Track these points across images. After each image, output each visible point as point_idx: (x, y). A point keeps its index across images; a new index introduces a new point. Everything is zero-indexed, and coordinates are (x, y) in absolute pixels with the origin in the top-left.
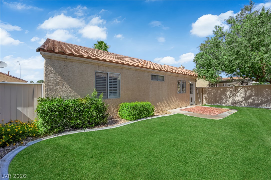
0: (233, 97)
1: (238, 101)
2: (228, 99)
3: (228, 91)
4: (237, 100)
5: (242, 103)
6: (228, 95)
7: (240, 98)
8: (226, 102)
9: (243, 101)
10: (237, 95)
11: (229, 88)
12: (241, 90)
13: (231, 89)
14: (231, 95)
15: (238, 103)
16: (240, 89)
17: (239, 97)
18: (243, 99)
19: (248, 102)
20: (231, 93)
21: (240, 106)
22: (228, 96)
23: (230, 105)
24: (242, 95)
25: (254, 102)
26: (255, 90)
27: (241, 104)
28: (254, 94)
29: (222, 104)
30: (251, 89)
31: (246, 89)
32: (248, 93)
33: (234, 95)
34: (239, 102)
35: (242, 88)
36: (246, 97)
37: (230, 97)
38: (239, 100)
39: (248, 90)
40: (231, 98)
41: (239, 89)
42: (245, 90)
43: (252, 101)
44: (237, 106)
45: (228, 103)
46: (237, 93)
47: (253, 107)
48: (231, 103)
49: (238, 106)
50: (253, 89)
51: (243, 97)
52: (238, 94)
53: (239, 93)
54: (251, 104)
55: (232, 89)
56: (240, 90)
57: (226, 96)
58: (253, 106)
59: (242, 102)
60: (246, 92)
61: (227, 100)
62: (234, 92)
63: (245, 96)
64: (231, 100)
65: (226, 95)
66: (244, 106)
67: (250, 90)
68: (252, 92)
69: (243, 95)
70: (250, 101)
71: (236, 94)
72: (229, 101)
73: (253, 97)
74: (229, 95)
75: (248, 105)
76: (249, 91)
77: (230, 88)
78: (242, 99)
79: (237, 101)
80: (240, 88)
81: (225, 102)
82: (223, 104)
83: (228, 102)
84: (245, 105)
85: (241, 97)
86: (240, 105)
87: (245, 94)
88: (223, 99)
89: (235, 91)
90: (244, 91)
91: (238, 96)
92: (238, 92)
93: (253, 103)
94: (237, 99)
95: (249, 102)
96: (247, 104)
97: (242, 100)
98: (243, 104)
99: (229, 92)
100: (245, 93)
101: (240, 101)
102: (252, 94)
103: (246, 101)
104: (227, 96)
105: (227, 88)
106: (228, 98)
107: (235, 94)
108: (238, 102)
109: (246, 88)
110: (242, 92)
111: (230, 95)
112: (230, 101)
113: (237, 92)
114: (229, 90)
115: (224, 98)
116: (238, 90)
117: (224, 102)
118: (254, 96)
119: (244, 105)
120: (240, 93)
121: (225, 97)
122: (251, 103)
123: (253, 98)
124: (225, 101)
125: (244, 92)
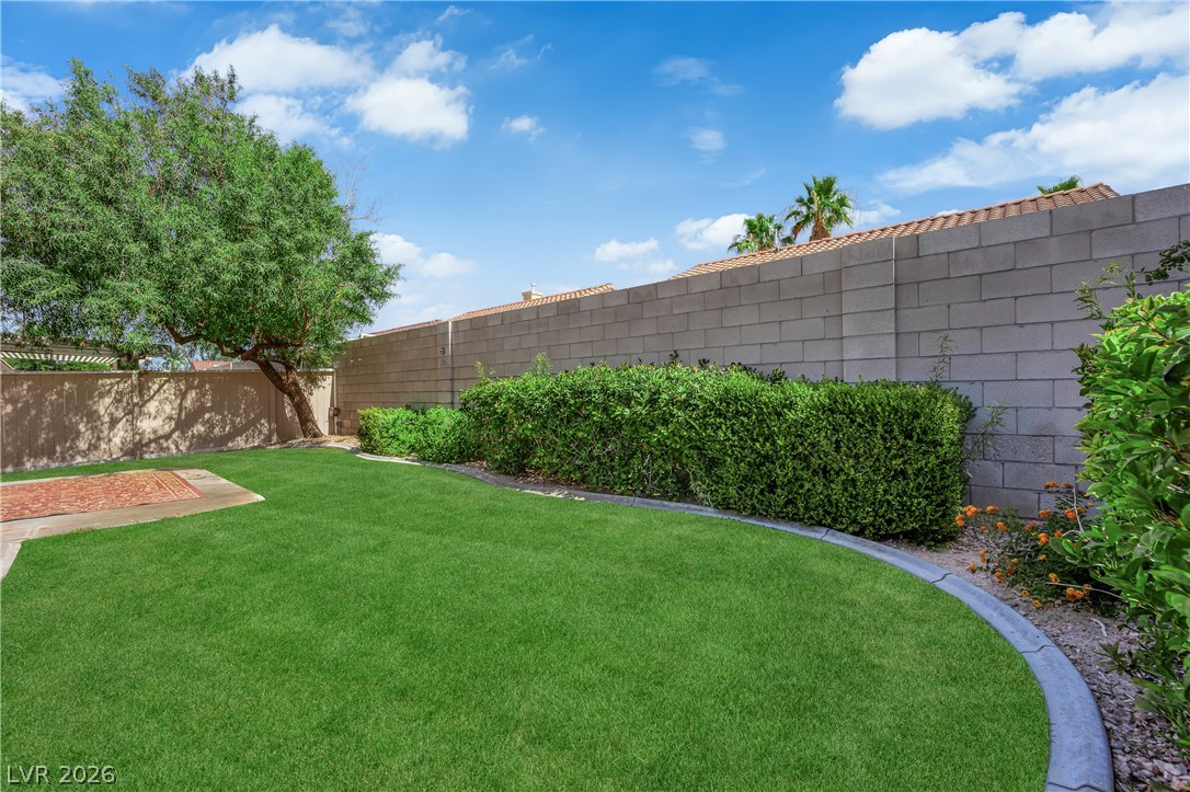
0: (127, 420)
1: (152, 437)
2: (106, 433)
3: (102, 396)
4: (149, 430)
5: (170, 442)
6: (102, 413)
7: (157, 423)
8: (94, 447)
9: (173, 431)
10: (145, 409)
11: (108, 382)
12: (165, 387)
13: (118, 383)
14: (119, 414)
15: (153, 445)
16: (161, 387)
17: (155, 417)
18: (173, 426)
19: (190, 433)
20: (119, 401)
21: (163, 454)
22: (107, 419)
23: (114, 456)
24: (168, 408)
25: (212, 433)
26: (211, 388)
27: (165, 445)
28: (209, 405)
29: (73, 457)
30: (201, 386)
31: (183, 387)
32: (188, 403)
33: (136, 409)
34: (156, 440)
35: (166, 382)
36: (183, 417)
37: (114, 422)
38: (155, 432)
39: (189, 387)
40: (120, 425)
41: (156, 387)
42: (180, 390)
43: (202, 429)
44: (147, 456)
45: (105, 452)
46: (149, 400)
47: (207, 450)
48: (121, 449)
49: (154, 456)
50: (207, 387)
51: (170, 418)
52: (152, 407)
53: (157, 403)
54: (202, 442)
55: (121, 386)
56: (159, 390)
57: (92, 416)
58: (208, 447)
59: (167, 437)
60: (183, 396)
61: (99, 438)
62: (135, 400)
63: (179, 414)
64: (119, 436)
65: (96, 411)
66: (174, 451)
67: (195, 388)
68: (204, 395)
69: (173, 409)
70: (199, 428)
71: (143, 405)
72: (110, 440)
73: (207, 416)
74: (112, 414)
75: (191, 445)
76: (194, 395)
77: (113, 381)
78: (166, 426)
79: (149, 436)
80: (157, 380)
81: (89, 449)
82: (79, 459)
83: (103, 446)
84: (181, 448)
85: (164, 416)
86: (162, 449)
87: (181, 405)
88: (78, 434)
89: (141, 395)
90: (175, 394)
91: (152, 416)
92: (152, 398)
93: (207, 435)
94: (147, 426)
95: (193, 436)
96: (188, 443)
97: (167, 429)
98: (173, 447)
99: (108, 400)
100: (179, 401)
101: (161, 433)
102: (203, 404)
103: (183, 433)
104: (99, 417)
105: (100, 382)
106: (106, 426)
107: (141, 407)
108: (151, 441)
109: (180, 381)
110: (167, 398)
111: (113, 410)
112: (117, 441)
113: (146, 397)
114: (109, 391)
115: (83, 430)
116: (149, 388)
117: (83, 445)
118: (209, 410)
119: (177, 447)
120: (161, 403)
121: (88, 422)
122: (200, 436)
123: (209, 419)
124: (90, 445)
125: (173, 397)
